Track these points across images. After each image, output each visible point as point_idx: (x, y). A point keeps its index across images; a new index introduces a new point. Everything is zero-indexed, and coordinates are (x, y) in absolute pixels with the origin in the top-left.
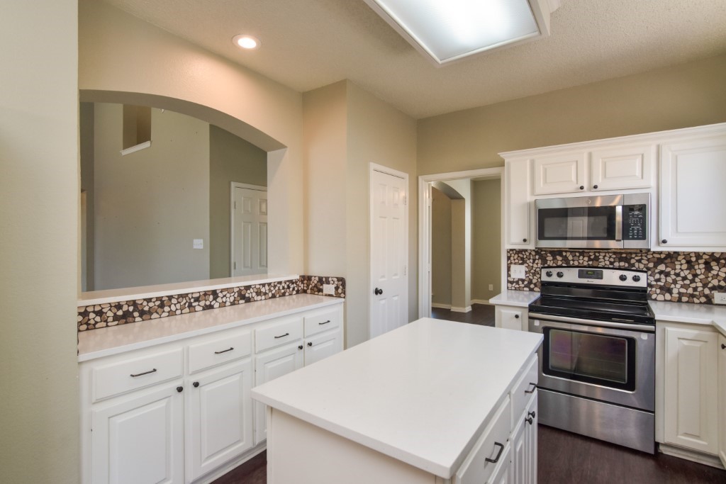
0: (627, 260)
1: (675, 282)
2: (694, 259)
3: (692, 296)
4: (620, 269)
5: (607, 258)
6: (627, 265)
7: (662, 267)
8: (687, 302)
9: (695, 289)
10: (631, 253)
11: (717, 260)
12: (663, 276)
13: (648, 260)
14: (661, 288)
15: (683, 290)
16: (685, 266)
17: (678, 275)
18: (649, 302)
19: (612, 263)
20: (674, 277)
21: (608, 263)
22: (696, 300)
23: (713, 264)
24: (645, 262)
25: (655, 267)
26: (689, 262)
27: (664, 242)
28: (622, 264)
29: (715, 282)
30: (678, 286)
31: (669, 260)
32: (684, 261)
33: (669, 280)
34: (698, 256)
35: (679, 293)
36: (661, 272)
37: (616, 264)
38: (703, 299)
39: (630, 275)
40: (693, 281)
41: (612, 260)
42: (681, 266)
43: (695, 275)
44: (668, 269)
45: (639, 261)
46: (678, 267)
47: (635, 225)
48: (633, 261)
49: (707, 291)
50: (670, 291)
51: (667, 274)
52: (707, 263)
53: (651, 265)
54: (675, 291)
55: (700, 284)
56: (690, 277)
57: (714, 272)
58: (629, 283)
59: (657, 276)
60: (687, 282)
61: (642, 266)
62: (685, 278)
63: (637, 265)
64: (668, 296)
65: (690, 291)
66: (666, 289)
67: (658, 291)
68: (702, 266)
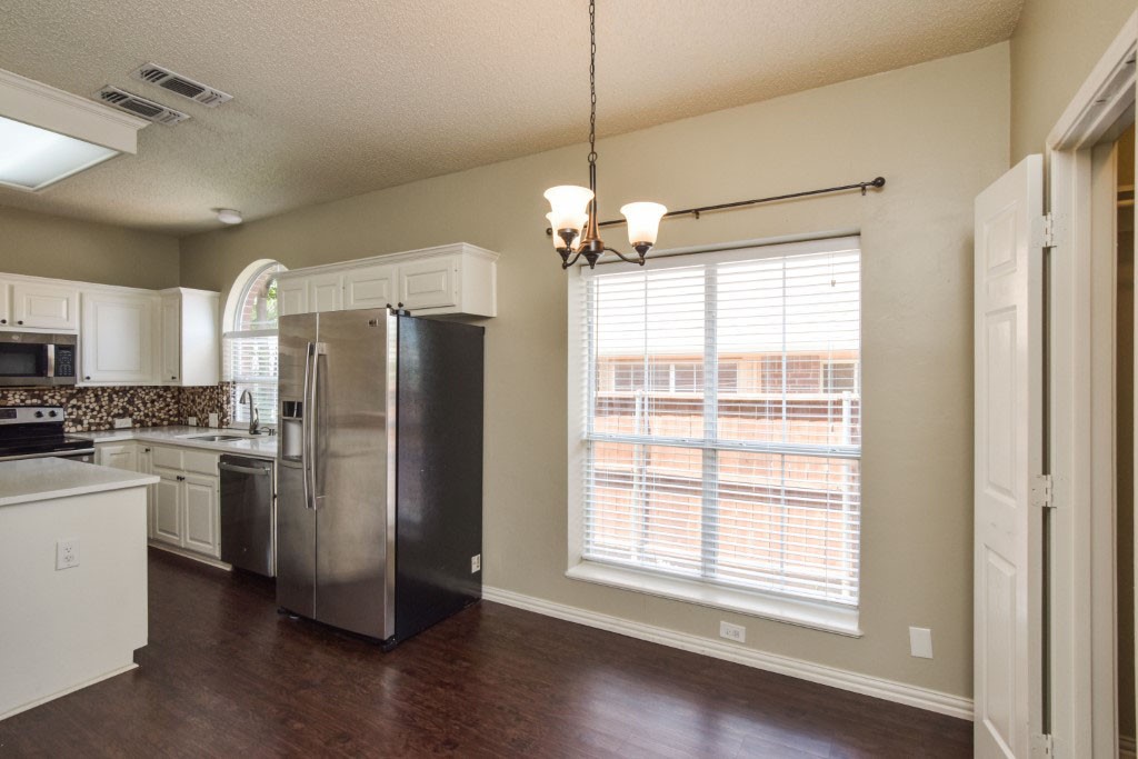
0: (39, 397)
1: (85, 414)
2: (100, 393)
3: (99, 424)
4: (32, 406)
5: (17, 396)
6: (39, 402)
7: (74, 402)
8: (96, 431)
9: (101, 418)
10: (44, 390)
11: (117, 393)
12: (75, 410)
13: (61, 396)
14: (73, 421)
15: (92, 421)
16: (93, 400)
17: (87, 407)
18: (66, 435)
19: (22, 401)
20: (84, 410)
21: (18, 401)
22: (102, 428)
23: (114, 396)
24: (58, 397)
25: (68, 401)
26: (96, 396)
27: (88, 378)
28: (35, 401)
29: (116, 411)
30: (88, 417)
31: (80, 395)
32: (92, 395)
33: (81, 412)
34: (103, 389)
35: (89, 423)
36: (73, 406)
37: (28, 402)
38: (107, 426)
39: (46, 411)
40: (99, 412)
41: (23, 397)
42: (90, 398)
43: (101, 407)
44: (79, 403)
45: (53, 397)
46: (88, 400)
47: (65, 363)
48: (46, 398)
49: (110, 419)
50: (81, 423)
51: (79, 408)
52: (110, 396)
53: (64, 400)
54: (85, 422)
55: (105, 414)
56: (97, 408)
57: (115, 403)
58: (46, 418)
59: (70, 410)
60: (95, 413)
61: (55, 402)
62: (93, 410)
63: (50, 401)
64: (79, 428)
65: (98, 420)
66: (78, 421)
67: (71, 424)
68: (106, 398)
